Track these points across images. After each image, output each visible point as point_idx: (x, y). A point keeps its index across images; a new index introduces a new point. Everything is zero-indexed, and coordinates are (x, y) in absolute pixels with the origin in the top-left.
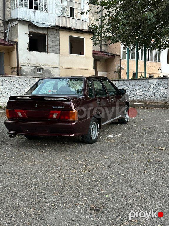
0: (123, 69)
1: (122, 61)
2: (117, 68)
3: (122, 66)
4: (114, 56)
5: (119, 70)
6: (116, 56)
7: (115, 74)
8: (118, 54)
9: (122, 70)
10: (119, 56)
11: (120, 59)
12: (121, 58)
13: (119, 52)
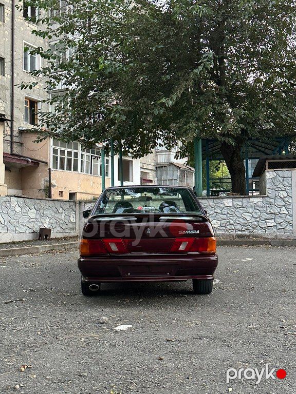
0: (54, 186)
1: (52, 172)
2: (42, 184)
3: (52, 182)
4: (36, 163)
5: (47, 187)
6: (41, 164)
7: (40, 194)
8: (44, 160)
9: (52, 188)
10: (46, 163)
11: (50, 169)
12: (51, 167)
13: (47, 156)
